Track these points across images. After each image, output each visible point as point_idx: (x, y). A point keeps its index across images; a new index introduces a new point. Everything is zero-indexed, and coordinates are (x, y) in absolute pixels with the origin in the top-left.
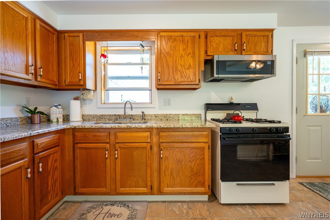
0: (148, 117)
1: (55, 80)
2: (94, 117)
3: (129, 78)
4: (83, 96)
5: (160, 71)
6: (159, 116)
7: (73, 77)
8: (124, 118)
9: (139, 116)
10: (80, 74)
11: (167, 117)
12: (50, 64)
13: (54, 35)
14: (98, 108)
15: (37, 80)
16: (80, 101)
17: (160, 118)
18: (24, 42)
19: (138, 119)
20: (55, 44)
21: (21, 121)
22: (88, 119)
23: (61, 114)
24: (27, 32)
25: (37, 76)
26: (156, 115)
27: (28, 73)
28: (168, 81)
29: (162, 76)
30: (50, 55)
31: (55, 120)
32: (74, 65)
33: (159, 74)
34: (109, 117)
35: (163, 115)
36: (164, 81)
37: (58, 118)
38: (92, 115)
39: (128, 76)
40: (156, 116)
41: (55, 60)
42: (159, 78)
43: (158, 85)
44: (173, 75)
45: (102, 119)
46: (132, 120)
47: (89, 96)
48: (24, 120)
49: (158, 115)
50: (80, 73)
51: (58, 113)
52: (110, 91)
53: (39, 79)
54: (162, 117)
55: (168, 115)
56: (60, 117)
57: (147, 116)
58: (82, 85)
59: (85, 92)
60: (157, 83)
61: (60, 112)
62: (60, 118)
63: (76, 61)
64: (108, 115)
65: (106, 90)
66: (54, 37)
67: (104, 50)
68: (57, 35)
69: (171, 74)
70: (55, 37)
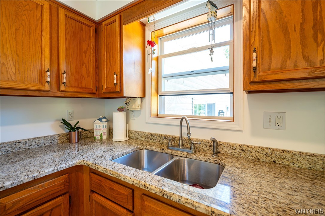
0: (226, 150)
1: (91, 87)
2: (142, 136)
3: (193, 73)
4: (128, 105)
5: (256, 45)
6: (253, 151)
7: (110, 81)
8: (179, 146)
9: (207, 144)
10: (115, 76)
11: (274, 155)
12: (84, 67)
13: (91, 28)
14: (146, 123)
15: (60, 90)
16: (125, 113)
17: (254, 155)
18: (37, 40)
19: (206, 149)
20: (92, 40)
21: (60, 139)
22: (135, 138)
23: (105, 130)
24: (43, 25)
25: (60, 84)
26: (244, 148)
27: (43, 81)
28: (282, 69)
29: (262, 59)
30: (84, 54)
31: (98, 137)
32: (110, 65)
33: (254, 55)
34: (159, 138)
35: (262, 149)
36: (269, 70)
37: (101, 134)
38: (140, 133)
39: (192, 71)
40: (243, 150)
41: (91, 61)
42: (254, 64)
43: (251, 83)
44: (303, 52)
45: (151, 141)
46: (193, 151)
47: (134, 107)
48: (63, 138)
49: (249, 149)
50: (115, 74)
51: (102, 128)
52: (165, 97)
53: (63, 88)
54: (261, 155)
55: (278, 153)
56: (105, 133)
57: (223, 147)
58: (118, 92)
59: (130, 101)
60: (247, 78)
61: (105, 127)
62: (105, 135)
63: (112, 58)
64: (159, 135)
65: (160, 96)
66: (90, 30)
67: (158, 37)
68: (95, 27)
69: (296, 48)
70: (92, 30)
